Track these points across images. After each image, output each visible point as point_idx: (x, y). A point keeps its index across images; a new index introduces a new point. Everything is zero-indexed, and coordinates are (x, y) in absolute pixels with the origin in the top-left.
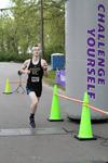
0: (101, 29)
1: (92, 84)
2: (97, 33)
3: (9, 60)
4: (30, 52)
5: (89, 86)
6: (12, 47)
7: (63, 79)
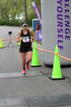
4: (17, 18)
7: (40, 36)
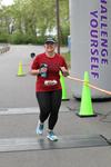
0: (104, 10)
1: (96, 64)
2: (99, 14)
3: (27, 43)
5: (93, 66)
6: (30, 30)
